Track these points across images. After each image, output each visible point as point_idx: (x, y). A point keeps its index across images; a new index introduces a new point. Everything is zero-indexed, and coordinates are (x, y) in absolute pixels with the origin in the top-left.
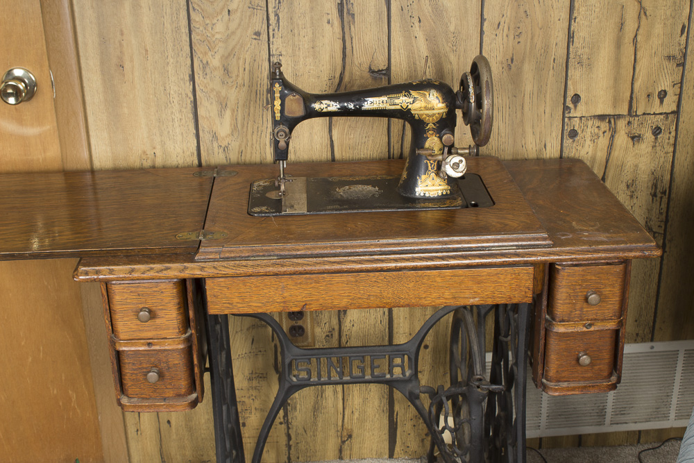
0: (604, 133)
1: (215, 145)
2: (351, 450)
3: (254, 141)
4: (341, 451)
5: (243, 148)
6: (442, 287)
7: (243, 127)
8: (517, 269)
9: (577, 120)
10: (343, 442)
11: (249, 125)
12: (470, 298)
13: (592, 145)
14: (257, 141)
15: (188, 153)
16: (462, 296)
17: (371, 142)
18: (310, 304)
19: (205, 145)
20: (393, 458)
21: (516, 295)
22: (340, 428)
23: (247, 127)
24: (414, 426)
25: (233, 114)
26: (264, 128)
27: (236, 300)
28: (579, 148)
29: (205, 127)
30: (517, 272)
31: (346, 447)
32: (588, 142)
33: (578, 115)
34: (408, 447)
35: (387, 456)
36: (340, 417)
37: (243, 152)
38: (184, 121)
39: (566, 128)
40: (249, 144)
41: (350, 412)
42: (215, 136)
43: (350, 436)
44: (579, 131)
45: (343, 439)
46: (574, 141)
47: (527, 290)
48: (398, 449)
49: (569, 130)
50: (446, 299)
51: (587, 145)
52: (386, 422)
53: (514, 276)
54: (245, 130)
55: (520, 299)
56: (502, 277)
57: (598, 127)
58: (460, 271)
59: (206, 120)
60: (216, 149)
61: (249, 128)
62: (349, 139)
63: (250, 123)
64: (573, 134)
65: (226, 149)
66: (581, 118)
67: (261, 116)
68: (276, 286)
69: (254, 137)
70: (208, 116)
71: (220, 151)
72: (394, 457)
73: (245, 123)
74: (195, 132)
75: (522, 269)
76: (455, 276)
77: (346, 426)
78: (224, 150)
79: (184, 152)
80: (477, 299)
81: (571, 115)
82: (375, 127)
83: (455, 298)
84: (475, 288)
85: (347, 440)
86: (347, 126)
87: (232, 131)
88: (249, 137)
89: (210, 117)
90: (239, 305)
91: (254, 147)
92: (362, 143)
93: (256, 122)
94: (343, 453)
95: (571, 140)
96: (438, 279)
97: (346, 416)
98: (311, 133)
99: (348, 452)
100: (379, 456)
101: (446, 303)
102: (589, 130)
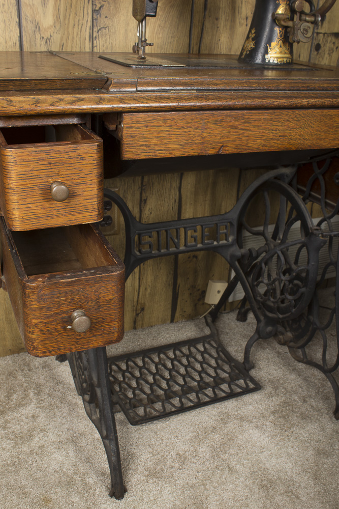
0: (337, 48)
1: (38, 36)
2: (143, 320)
3: (75, 34)
4: (135, 322)
5: (64, 41)
7: (65, 19)
9: (321, 35)
10: (137, 315)
11: (71, 17)
13: (328, 58)
14: (77, 35)
15: (11, 43)
17: (175, 42)
18: (227, 146)
19: (28, 35)
20: (173, 322)
22: (135, 303)
23: (69, 19)
24: (191, 294)
25: (55, 4)
26: (85, 22)
27: (154, 141)
28: (321, 59)
29: (28, 15)
31: (139, 318)
32: (326, 55)
33: (323, 31)
34: (185, 312)
35: (169, 322)
36: (136, 293)
37: (64, 46)
38: (6, 7)
39: (314, 42)
40: (70, 37)
41: (144, 288)
42: (37, 26)
43: (143, 309)
44: (322, 46)
45: (137, 312)
46: (318, 54)
48: (177, 314)
49: (316, 43)
51: (325, 58)
52: (170, 293)
54: (67, 22)
57: (334, 43)
59: (29, 8)
60: (38, 41)
61: (71, 20)
62: (158, 38)
63: (71, 15)
64: (318, 47)
65: (48, 41)
66: (324, 34)
67: (82, 9)
68: (196, 124)
69: (75, 30)
70: (31, 4)
71: (42, 43)
72: (175, 321)
73: (67, 15)
74: (18, 20)
77: (140, 301)
78: (46, 42)
79: (6, 42)
81: (319, 31)
82: (179, 28)
85: (141, 312)
86: (157, 25)
87: (55, 23)
88: (70, 30)
89: (33, 5)
90: (157, 148)
91: (75, 41)
92: (168, 43)
93: (78, 15)
94: (137, 324)
95: (316, 53)
97: (141, 293)
98: (126, 30)
99: (141, 323)
100: (164, 322)
102: (328, 45)
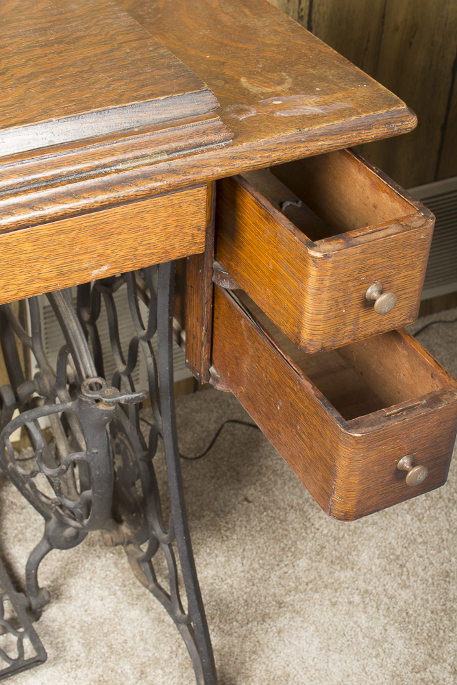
6: (36, 260)
8: (176, 198)
12: (92, 268)
16: (77, 267)
21: (177, 245)
30: (176, 202)
47: (195, 231)
50: (46, 280)
53: (170, 210)
55: (183, 251)
56: (149, 216)
58: (69, 223)
75: (186, 195)
76: (58, 233)
80: (105, 268)
83: (63, 274)
84: (99, 247)
96: (27, 247)
101: (45, 288)
